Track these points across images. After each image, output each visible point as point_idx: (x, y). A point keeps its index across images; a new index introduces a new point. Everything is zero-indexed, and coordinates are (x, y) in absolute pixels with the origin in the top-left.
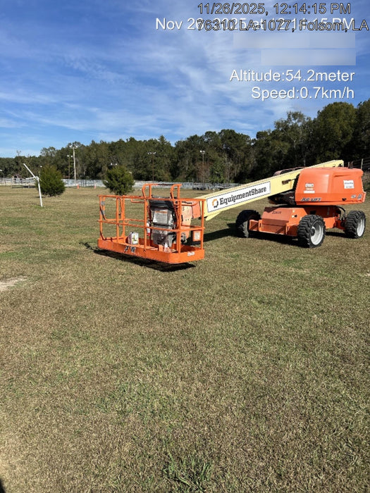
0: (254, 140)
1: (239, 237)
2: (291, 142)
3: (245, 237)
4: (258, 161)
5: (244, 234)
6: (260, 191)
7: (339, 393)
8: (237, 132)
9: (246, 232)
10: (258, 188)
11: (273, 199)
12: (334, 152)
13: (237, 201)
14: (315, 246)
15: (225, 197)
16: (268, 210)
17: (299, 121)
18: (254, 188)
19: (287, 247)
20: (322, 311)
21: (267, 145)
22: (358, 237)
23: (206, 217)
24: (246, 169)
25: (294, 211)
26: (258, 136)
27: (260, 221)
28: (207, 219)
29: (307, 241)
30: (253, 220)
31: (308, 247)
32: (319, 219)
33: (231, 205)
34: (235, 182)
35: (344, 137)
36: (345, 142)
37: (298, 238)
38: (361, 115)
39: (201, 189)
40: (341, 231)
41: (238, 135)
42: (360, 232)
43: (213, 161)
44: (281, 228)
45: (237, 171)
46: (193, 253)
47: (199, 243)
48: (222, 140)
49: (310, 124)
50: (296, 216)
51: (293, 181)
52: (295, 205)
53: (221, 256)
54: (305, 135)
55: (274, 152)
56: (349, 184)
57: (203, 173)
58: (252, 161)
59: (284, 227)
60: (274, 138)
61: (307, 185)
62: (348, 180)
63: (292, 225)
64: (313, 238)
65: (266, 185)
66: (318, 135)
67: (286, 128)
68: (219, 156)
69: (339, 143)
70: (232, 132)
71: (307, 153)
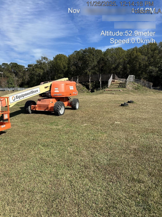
0: (27, 68)
1: (27, 114)
2: (44, 69)
3: (30, 114)
4: (30, 77)
5: (29, 112)
6: (35, 92)
7: (88, 185)
8: (18, 64)
9: (30, 111)
10: (34, 90)
11: (41, 95)
12: (61, 74)
13: (25, 97)
14: (61, 115)
15: (18, 95)
16: (39, 100)
17: (46, 61)
18: (32, 90)
19: (50, 116)
20: (71, 145)
21: (33, 70)
22: (77, 109)
23: (9, 106)
24: (24, 81)
25: (51, 100)
26: (28, 66)
27: (36, 106)
28: (10, 107)
29: (58, 113)
30: (33, 105)
31: (59, 115)
32: (62, 103)
33: (22, 99)
34: (20, 87)
35: (65, 68)
36: (65, 70)
37: (54, 112)
38: (70, 60)
39: (3, 91)
40: (70, 107)
41: (19, 65)
42: (77, 107)
43: (8, 77)
44: (46, 108)
45: (20, 82)
46: (4, 126)
47: (7, 120)
48: (11, 67)
49: (50, 62)
50: (52, 102)
51: (49, 87)
52: (51, 97)
53: (19, 124)
54: (49, 67)
55: (37, 74)
56: (72, 88)
57: (3, 83)
58: (27, 78)
59: (48, 108)
60: (36, 68)
61: (55, 89)
62: (71, 86)
63: (51, 106)
64: (60, 111)
65: (38, 89)
66: (54, 67)
67: (41, 63)
68: (11, 75)
69: (63, 71)
70: (16, 64)
71: (51, 75)
